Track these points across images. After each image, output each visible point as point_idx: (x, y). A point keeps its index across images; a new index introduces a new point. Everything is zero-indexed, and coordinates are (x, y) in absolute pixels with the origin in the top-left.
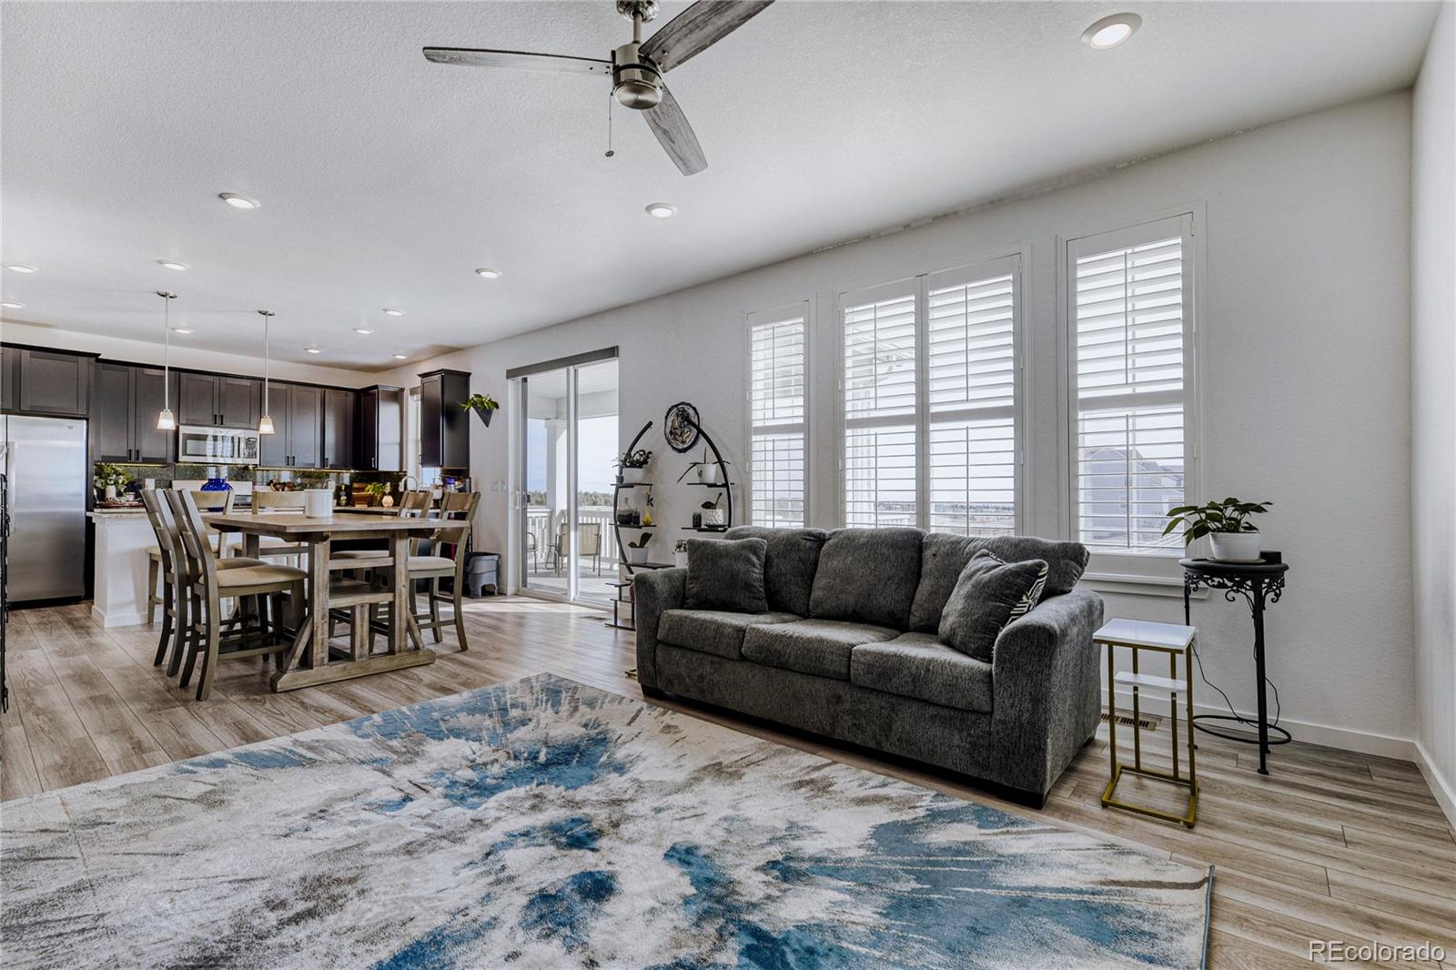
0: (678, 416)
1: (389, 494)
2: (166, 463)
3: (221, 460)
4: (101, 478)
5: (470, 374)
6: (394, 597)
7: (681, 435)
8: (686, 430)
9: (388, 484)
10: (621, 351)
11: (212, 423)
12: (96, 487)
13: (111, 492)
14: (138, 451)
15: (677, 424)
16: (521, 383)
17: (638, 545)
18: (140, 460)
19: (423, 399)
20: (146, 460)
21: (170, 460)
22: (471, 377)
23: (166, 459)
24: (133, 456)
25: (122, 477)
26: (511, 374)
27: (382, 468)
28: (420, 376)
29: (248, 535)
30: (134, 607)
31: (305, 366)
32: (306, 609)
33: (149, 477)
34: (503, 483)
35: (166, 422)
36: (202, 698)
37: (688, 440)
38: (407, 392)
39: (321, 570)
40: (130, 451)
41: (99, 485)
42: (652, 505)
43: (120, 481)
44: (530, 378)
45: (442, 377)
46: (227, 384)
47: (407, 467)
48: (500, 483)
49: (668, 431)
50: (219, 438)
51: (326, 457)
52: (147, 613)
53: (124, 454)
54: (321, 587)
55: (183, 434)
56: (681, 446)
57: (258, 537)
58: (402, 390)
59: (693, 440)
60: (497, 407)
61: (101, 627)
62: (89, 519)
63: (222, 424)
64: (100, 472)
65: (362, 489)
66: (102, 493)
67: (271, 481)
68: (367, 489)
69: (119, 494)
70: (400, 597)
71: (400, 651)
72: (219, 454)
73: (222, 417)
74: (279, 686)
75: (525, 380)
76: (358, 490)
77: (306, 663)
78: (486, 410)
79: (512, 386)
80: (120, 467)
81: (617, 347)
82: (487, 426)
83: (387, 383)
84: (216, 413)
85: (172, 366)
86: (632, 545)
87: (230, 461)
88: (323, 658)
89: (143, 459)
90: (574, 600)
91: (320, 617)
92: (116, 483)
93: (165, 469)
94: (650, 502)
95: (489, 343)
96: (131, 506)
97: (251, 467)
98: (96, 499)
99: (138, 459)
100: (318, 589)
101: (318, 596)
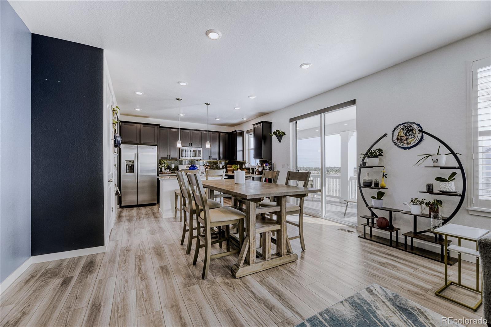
0: (403, 130)
1: (239, 169)
2: (177, 159)
3: (187, 158)
4: (161, 164)
5: (272, 122)
6: (281, 227)
7: (406, 140)
8: (411, 137)
9: (239, 165)
10: (357, 102)
11: (189, 146)
12: (159, 167)
13: (163, 169)
14: (170, 156)
15: (402, 134)
16: (295, 124)
17: (377, 198)
18: (171, 159)
19: (254, 134)
20: (172, 159)
21: (178, 158)
22: (272, 124)
23: (177, 158)
24: (169, 157)
25: (166, 164)
26: (291, 120)
27: (238, 160)
28: (253, 125)
29: (211, 190)
30: (171, 211)
31: (213, 125)
32: (245, 233)
33: (172, 164)
34: (288, 165)
35: (179, 145)
36: (205, 278)
37: (412, 143)
38: (245, 133)
39: (253, 215)
40: (168, 156)
41: (160, 167)
42: (386, 177)
43: (165, 165)
44: (298, 121)
45: (263, 124)
46: (193, 133)
47: (246, 159)
48: (286, 165)
49: (395, 138)
50: (187, 151)
51: (220, 156)
52: (175, 213)
53: (166, 157)
54: (253, 223)
55: (182, 150)
56: (406, 146)
57: (214, 191)
58: (244, 131)
59: (417, 142)
60: (285, 134)
61: (162, 218)
62: (158, 179)
63: (192, 146)
64: (160, 163)
65: (231, 167)
66: (161, 169)
67: (205, 165)
68: (232, 167)
69: (165, 170)
70: (284, 226)
71: (284, 255)
72: (187, 156)
73: (191, 143)
74: (237, 275)
75: (296, 123)
76: (229, 167)
77: (247, 262)
78: (280, 135)
79: (292, 125)
80: (165, 161)
81: (356, 99)
82: (280, 142)
83: (239, 129)
84: (190, 142)
85: (180, 128)
86: (373, 197)
87: (189, 158)
88: (254, 260)
89: (171, 158)
90: (324, 217)
91: (253, 239)
92: (164, 166)
93: (177, 161)
94: (385, 176)
95: (281, 109)
96: (168, 174)
97: (199, 160)
98: (160, 172)
99: (170, 158)
100: (252, 224)
101: (252, 228)
